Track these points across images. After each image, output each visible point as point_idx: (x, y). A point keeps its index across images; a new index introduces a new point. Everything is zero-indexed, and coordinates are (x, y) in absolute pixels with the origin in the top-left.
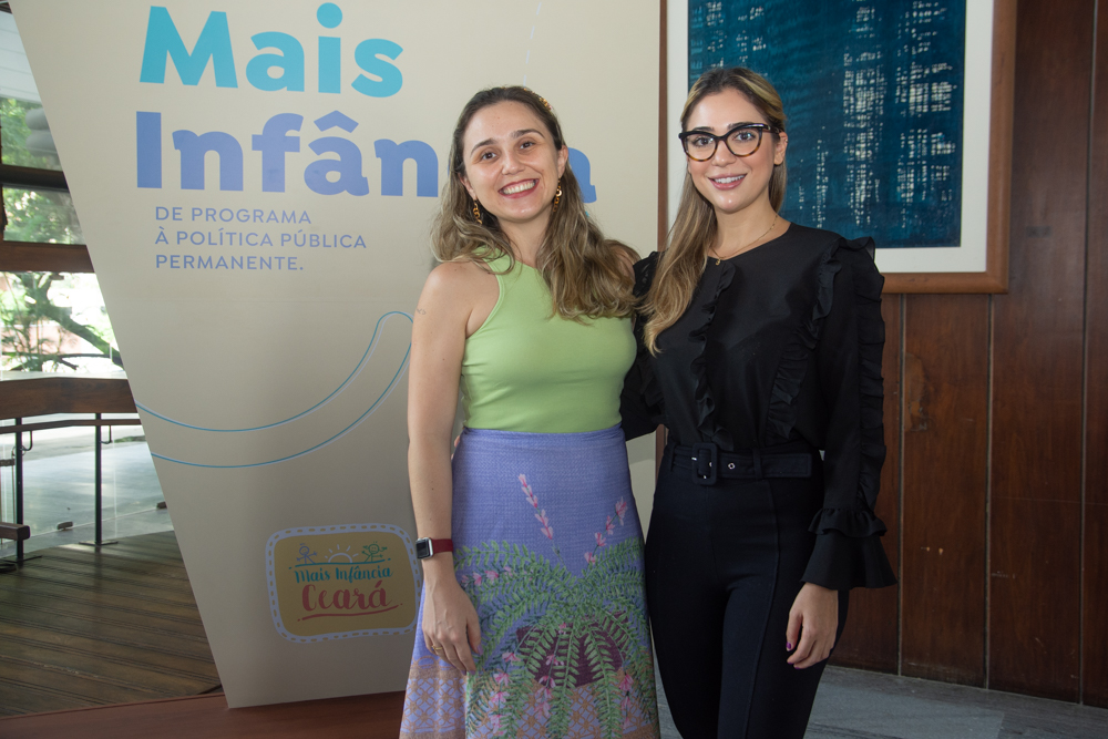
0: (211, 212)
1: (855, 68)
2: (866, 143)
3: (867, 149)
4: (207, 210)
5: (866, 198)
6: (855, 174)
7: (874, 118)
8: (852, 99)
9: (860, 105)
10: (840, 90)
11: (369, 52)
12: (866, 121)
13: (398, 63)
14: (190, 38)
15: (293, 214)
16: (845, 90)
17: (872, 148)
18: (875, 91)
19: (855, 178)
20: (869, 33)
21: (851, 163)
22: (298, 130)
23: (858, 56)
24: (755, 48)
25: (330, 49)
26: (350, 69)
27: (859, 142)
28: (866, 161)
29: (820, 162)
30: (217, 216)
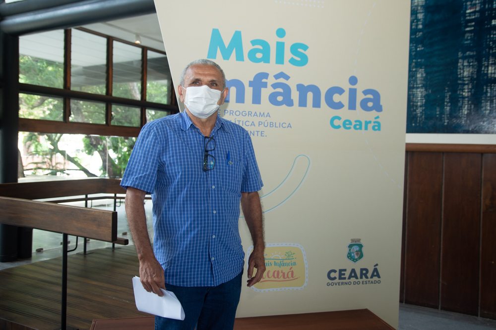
0: (232, 112)
1: (464, 58)
2: (468, 89)
3: (468, 92)
4: (230, 111)
5: (468, 113)
6: (463, 102)
7: (472, 79)
8: (462, 71)
9: (466, 74)
10: (456, 67)
11: (296, 48)
12: (468, 80)
13: (307, 53)
14: (227, 42)
15: (264, 113)
16: (459, 67)
17: (470, 92)
18: (473, 68)
19: (462, 104)
20: (470, 43)
21: (461, 98)
22: (267, 79)
23: (465, 53)
24: (418, 49)
25: (280, 47)
26: (288, 55)
27: (465, 89)
28: (468, 97)
29: (447, 97)
30: (234, 114)
